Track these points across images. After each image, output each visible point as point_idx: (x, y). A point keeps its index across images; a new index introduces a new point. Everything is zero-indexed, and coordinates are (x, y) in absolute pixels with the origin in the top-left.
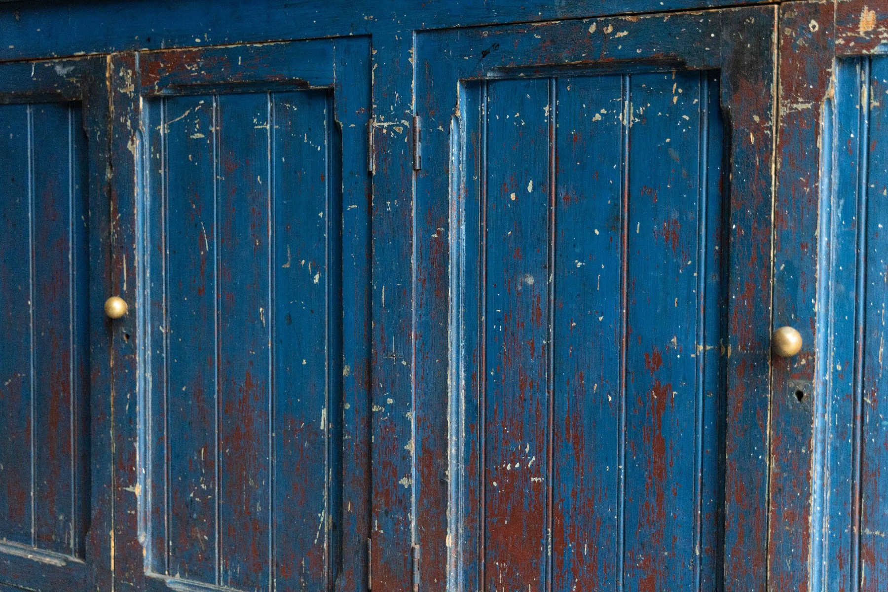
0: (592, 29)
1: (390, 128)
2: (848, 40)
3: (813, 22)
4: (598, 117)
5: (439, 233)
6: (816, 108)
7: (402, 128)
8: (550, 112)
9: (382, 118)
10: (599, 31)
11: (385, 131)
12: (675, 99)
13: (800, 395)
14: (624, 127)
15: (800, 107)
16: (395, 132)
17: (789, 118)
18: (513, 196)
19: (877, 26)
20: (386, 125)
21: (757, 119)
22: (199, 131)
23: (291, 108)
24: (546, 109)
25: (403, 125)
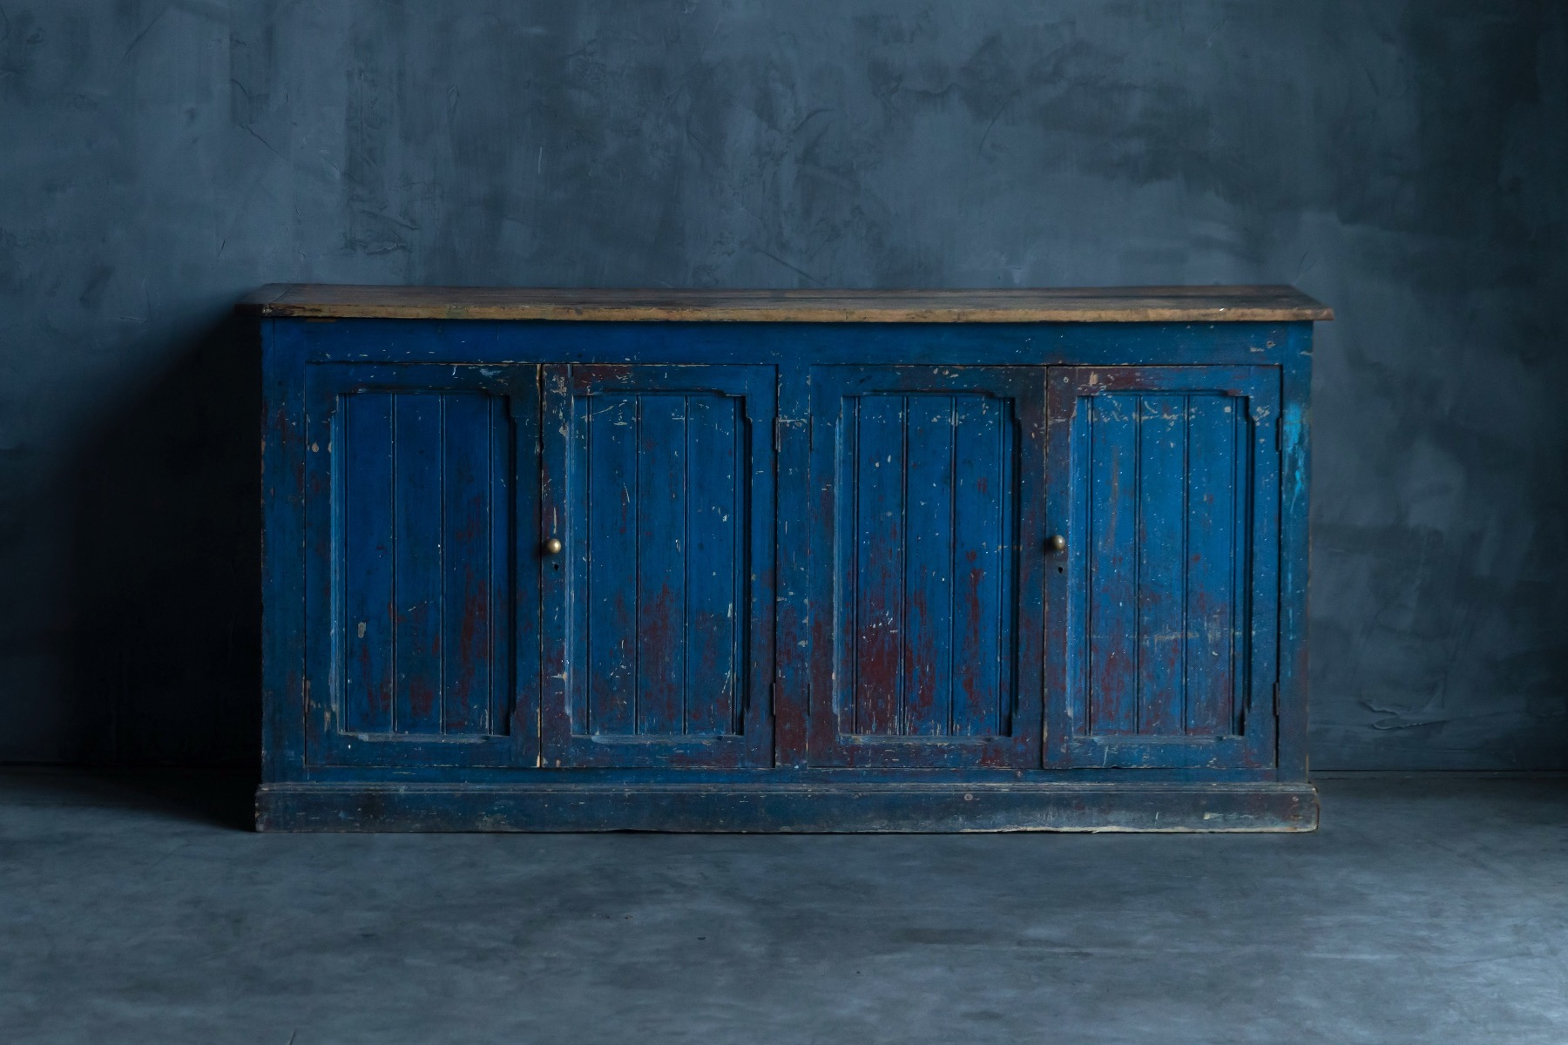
0: (936, 371)
1: (791, 424)
2: (1084, 388)
3: (1066, 378)
4: (935, 420)
5: (827, 487)
6: (1068, 422)
7: (801, 424)
8: (903, 415)
9: (786, 417)
10: (940, 373)
11: (788, 425)
12: (984, 412)
13: (1060, 570)
14: (952, 426)
15: (1059, 421)
16: (796, 426)
17: (1054, 426)
18: (877, 465)
19: (1099, 382)
20: (789, 421)
21: (1036, 425)
22: (622, 420)
23: (704, 407)
24: (900, 414)
25: (802, 422)
